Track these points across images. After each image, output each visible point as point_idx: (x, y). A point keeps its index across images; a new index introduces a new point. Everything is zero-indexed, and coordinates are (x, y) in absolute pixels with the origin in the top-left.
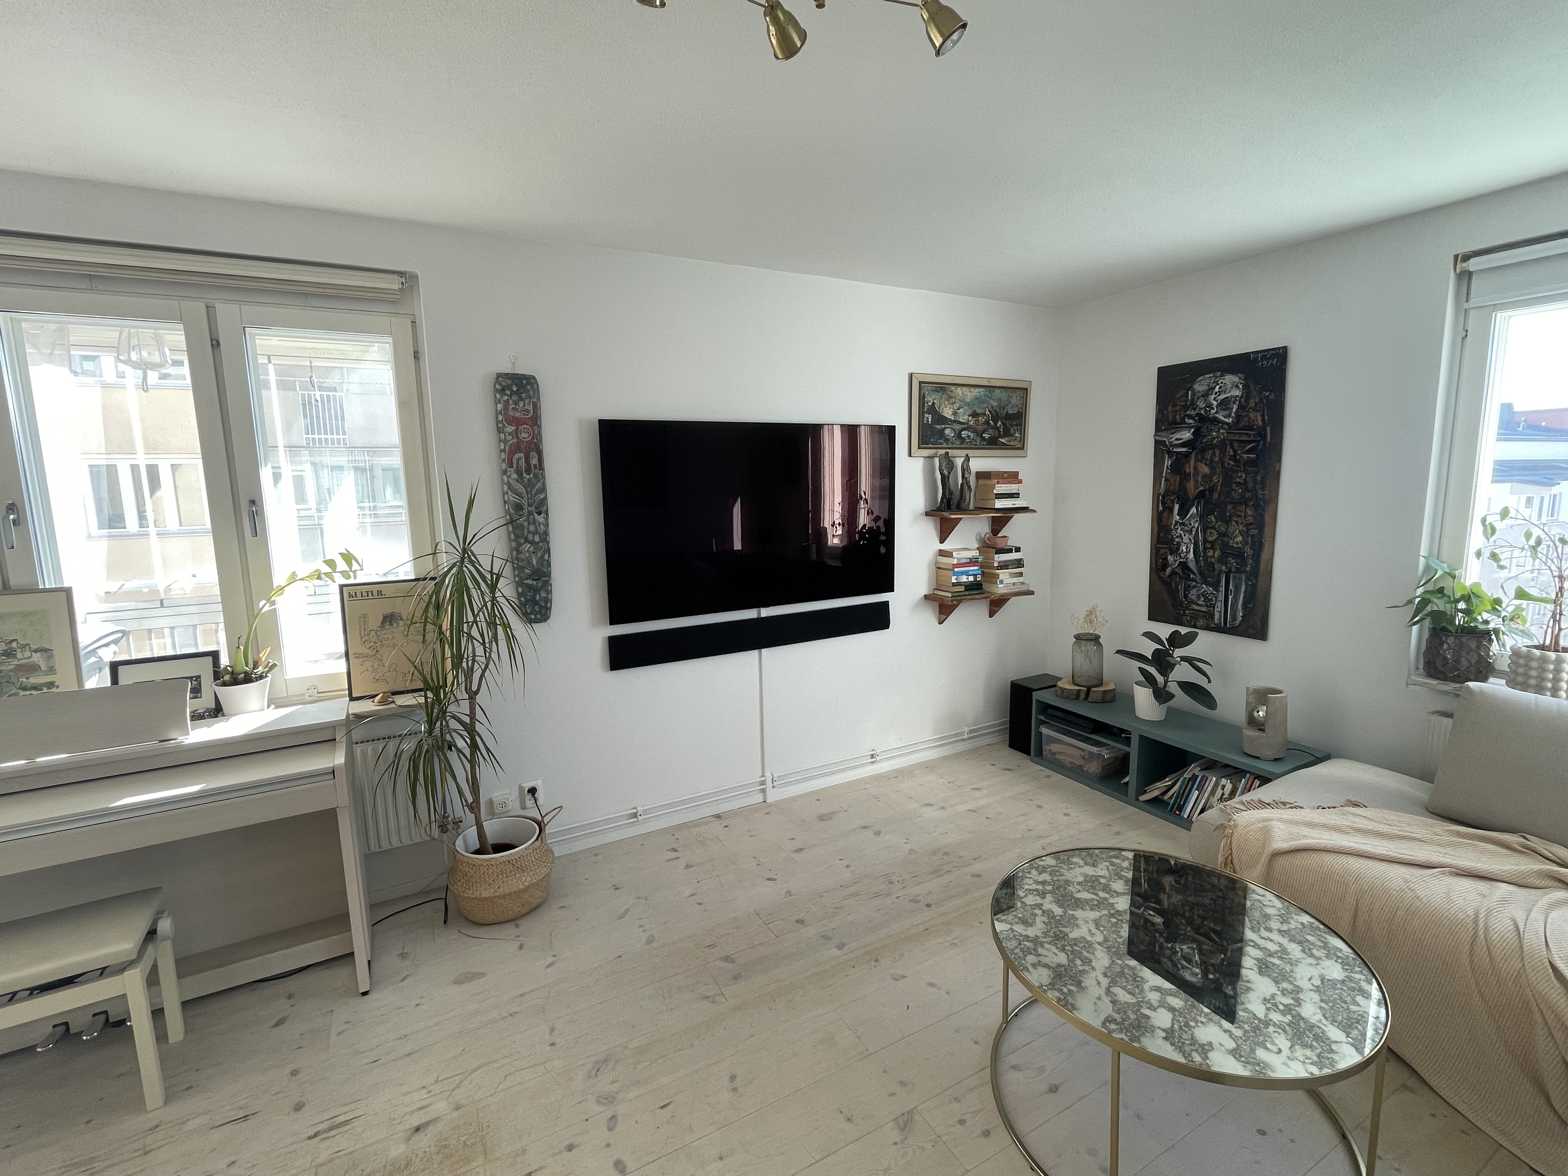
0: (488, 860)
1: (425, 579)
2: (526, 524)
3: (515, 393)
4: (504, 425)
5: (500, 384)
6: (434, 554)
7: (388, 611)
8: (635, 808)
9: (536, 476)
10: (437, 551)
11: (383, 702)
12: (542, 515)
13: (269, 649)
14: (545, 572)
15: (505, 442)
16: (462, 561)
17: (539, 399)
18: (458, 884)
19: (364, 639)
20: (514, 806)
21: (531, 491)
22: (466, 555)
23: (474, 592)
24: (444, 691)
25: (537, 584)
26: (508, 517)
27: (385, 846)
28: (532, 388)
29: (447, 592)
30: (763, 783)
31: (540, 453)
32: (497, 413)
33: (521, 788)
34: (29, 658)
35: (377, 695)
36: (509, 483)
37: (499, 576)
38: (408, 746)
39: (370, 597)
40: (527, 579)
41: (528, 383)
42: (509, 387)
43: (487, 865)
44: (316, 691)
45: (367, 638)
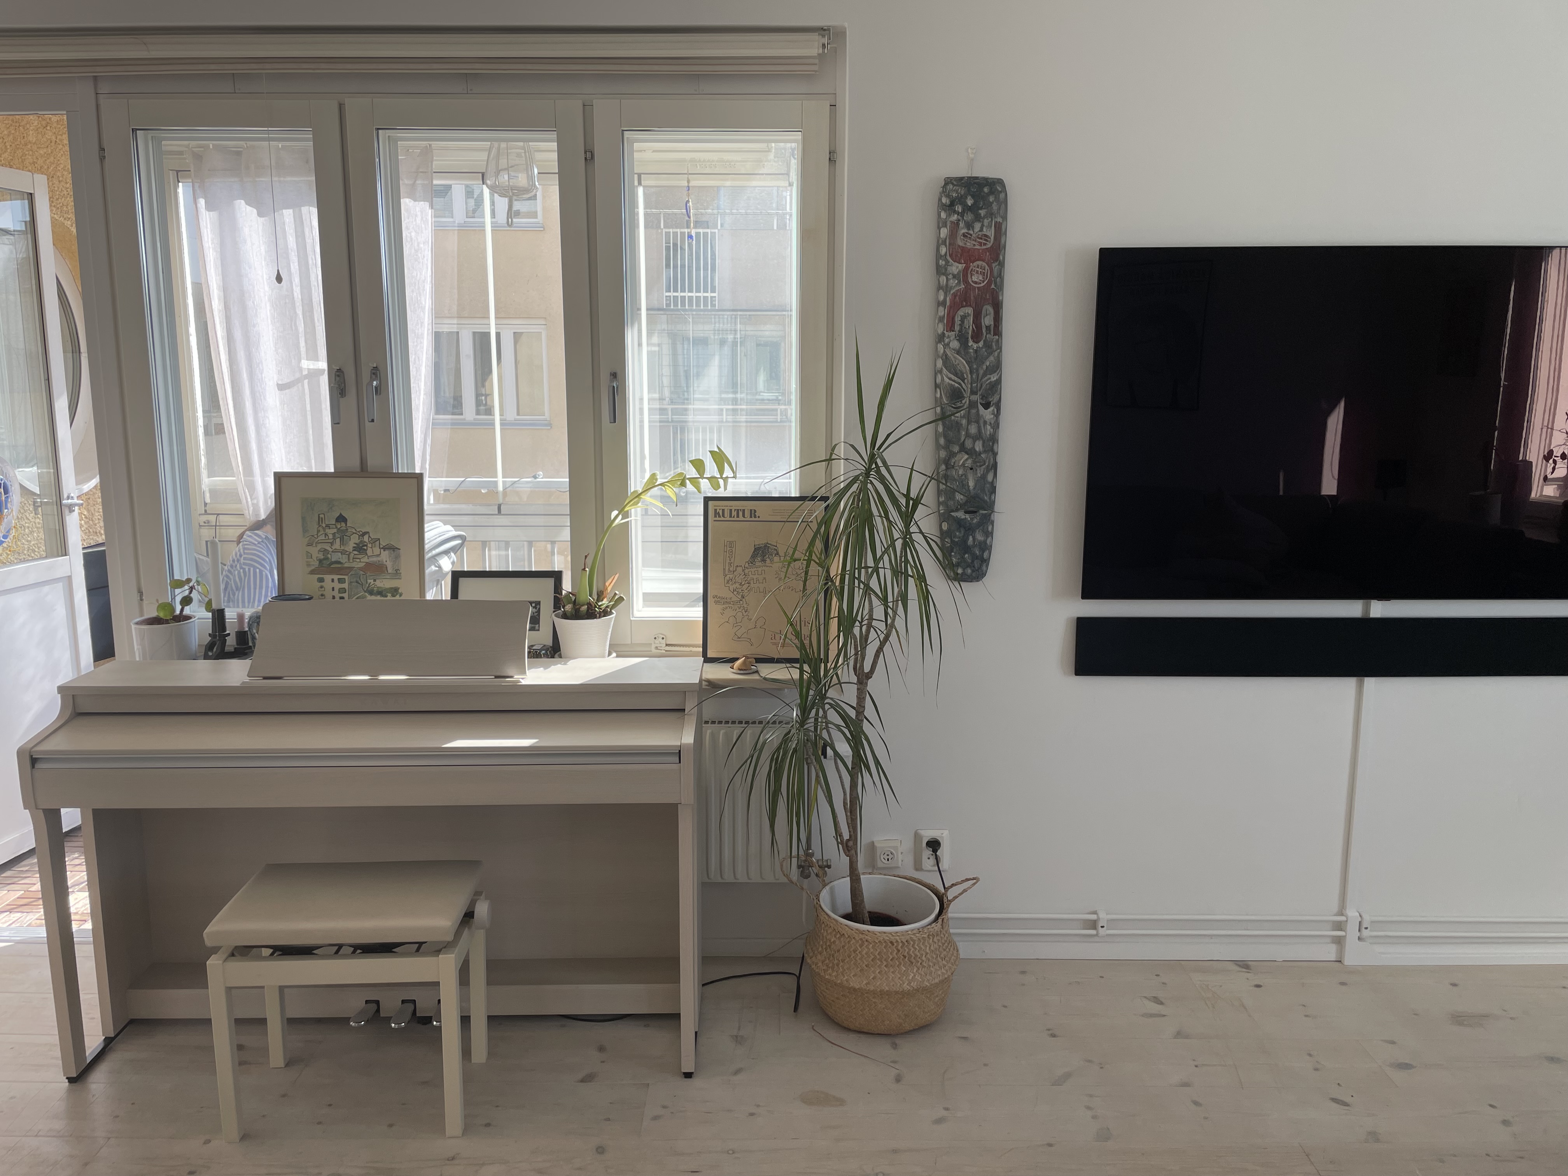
0: (862, 932)
1: (813, 498)
2: (964, 422)
3: (970, 209)
4: (947, 262)
5: (948, 196)
6: (829, 460)
7: (761, 541)
8: (1095, 913)
9: (988, 345)
10: (834, 457)
11: (743, 670)
12: (991, 409)
13: (617, 576)
14: (985, 502)
15: (946, 289)
16: (867, 474)
17: (1005, 218)
18: (819, 957)
19: (727, 578)
20: (905, 862)
21: (977, 370)
22: (874, 466)
23: (878, 521)
24: (826, 666)
25: (972, 519)
26: (938, 409)
27: (728, 877)
28: (997, 199)
29: (840, 522)
30: (1339, 926)
31: (997, 307)
32: (940, 243)
33: (917, 837)
34: (378, 555)
35: (737, 659)
36: (946, 355)
37: (917, 502)
38: (773, 737)
39: (741, 518)
40: (957, 510)
41: (991, 192)
42: (961, 200)
43: (861, 939)
44: (664, 641)
45: (731, 576)
